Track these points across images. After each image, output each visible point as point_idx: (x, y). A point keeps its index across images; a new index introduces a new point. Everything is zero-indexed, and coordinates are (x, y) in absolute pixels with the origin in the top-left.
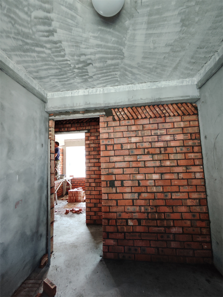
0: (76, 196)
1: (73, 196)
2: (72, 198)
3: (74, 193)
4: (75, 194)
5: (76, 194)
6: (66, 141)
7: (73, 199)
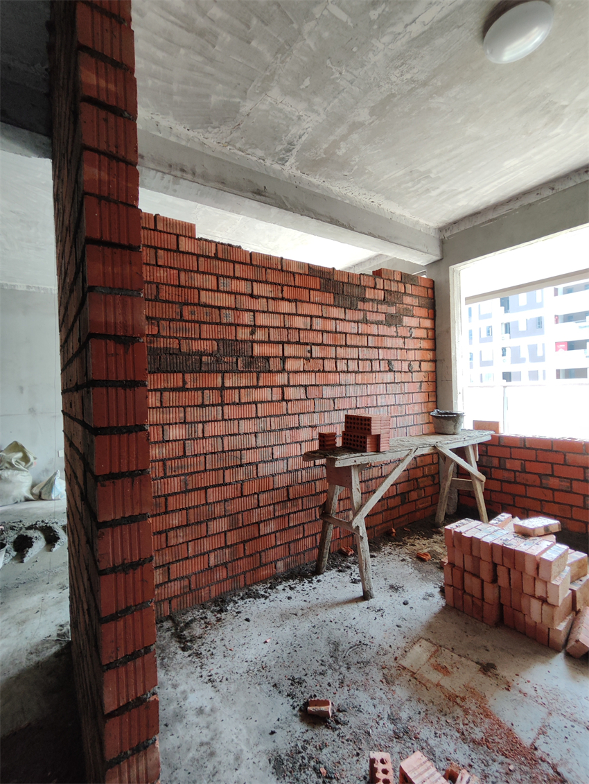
0: (503, 581)
1: (477, 575)
2: (472, 584)
3: (485, 556)
4: (495, 565)
5: (501, 572)
6: (448, 234)
7: (477, 593)
